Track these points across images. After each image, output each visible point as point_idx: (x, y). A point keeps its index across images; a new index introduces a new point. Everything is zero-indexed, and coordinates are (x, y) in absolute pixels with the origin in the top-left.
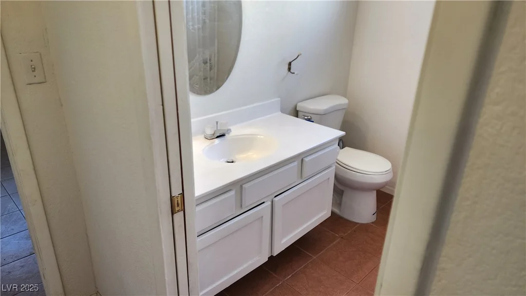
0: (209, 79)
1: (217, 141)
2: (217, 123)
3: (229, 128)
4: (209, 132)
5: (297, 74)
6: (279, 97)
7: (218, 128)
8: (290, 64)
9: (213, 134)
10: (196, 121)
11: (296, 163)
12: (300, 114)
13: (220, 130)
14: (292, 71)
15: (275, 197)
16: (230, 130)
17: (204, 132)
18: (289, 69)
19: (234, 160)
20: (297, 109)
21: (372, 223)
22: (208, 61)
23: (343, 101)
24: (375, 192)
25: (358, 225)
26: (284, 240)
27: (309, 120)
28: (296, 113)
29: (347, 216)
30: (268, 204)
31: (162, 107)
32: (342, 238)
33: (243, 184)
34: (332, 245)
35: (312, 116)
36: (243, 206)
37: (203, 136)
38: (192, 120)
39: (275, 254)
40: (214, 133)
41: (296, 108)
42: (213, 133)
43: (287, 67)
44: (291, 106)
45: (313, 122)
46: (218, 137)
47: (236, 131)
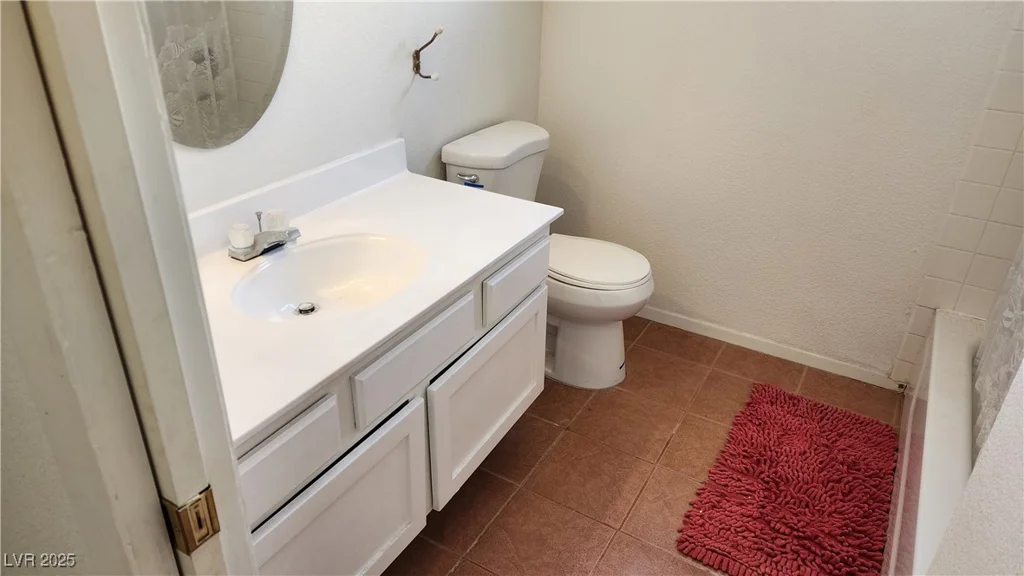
0: (213, 98)
1: (265, 261)
2: (259, 216)
3: (292, 225)
4: (242, 241)
5: (437, 79)
6: (400, 136)
7: (263, 231)
8: (417, 55)
9: (253, 246)
10: (200, 218)
11: (470, 297)
12: (451, 171)
13: (269, 234)
14: (423, 71)
15: (432, 381)
16: (297, 231)
17: (228, 242)
18: (417, 68)
19: (316, 302)
20: (444, 160)
21: (620, 385)
22: (206, 53)
23: (536, 135)
24: (621, 323)
25: (593, 394)
26: (458, 471)
27: (473, 184)
28: (442, 170)
29: (568, 378)
30: (418, 403)
31: (82, 234)
32: (568, 429)
33: (356, 374)
34: (550, 449)
35: (477, 172)
36: (360, 423)
37: (226, 252)
38: (191, 216)
39: (440, 506)
40: (255, 242)
41: (440, 157)
42: (250, 242)
43: (410, 63)
44: (431, 155)
45: (482, 186)
46: (265, 252)
47: (311, 229)
